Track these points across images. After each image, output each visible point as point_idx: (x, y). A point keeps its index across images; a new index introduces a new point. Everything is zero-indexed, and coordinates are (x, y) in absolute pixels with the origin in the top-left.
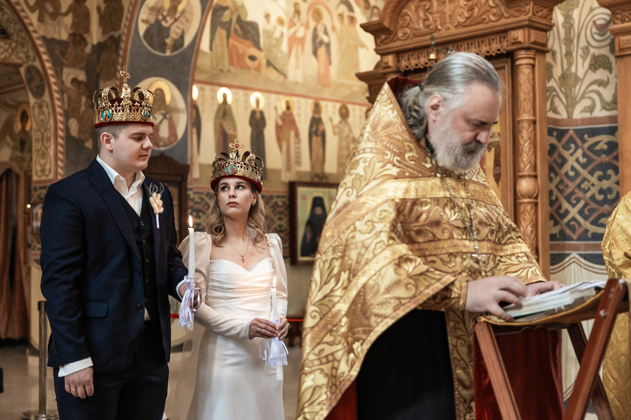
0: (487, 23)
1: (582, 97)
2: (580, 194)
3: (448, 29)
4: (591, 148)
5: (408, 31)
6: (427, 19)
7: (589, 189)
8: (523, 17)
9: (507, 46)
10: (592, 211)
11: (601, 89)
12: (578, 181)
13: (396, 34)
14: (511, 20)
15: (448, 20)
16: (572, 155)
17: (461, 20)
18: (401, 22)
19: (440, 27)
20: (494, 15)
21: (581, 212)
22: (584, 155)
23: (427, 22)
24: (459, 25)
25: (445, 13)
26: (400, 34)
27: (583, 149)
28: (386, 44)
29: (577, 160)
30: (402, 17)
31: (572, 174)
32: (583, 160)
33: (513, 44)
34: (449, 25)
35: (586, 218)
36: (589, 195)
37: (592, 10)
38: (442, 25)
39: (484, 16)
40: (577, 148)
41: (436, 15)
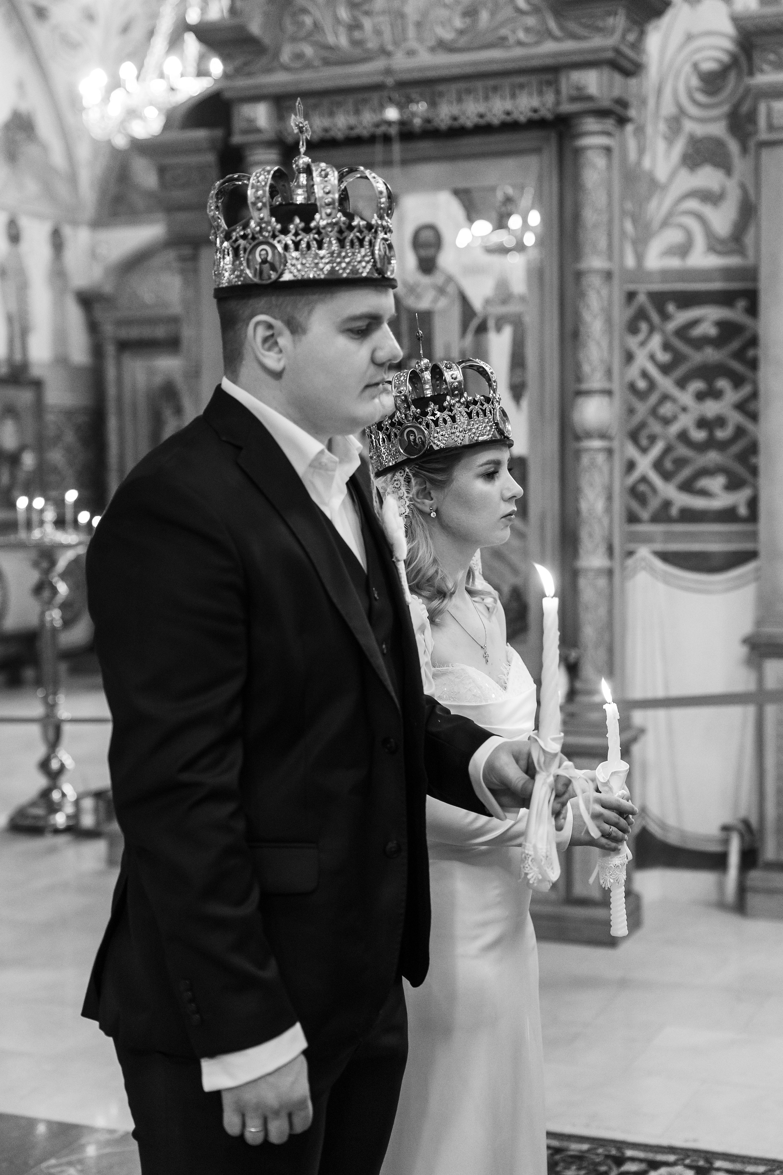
0: (509, 47)
1: (665, 223)
2: (656, 427)
3: (411, 53)
4: (682, 332)
5: (308, 50)
6: (355, 26)
7: (675, 418)
8: (597, 41)
9: (558, 103)
10: (681, 463)
11: (707, 210)
12: (653, 399)
13: (276, 54)
14: (569, 45)
15: (411, 32)
16: (643, 344)
17: (448, 35)
18: (290, 27)
19: (390, 47)
20: (528, 30)
21: (658, 465)
22: (667, 346)
23: (357, 35)
24: (442, 46)
25: (401, 15)
26: (285, 57)
27: (663, 332)
28: (249, 74)
29: (652, 357)
30: (294, 15)
31: (642, 384)
32: (664, 357)
33: (573, 99)
34: (413, 44)
35: (667, 476)
36: (674, 429)
37: (690, 37)
38: (396, 43)
39: (504, 32)
40: (652, 329)
41: (381, 19)
